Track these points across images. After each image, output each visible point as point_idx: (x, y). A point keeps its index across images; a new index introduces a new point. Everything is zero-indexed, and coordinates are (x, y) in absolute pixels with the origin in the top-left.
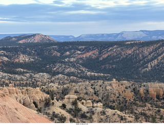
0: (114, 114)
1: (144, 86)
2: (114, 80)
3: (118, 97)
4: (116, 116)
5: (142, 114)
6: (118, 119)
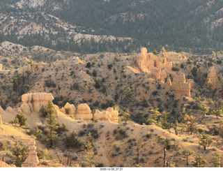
0: (148, 136)
1: (219, 62)
2: (144, 50)
3: (155, 93)
4: (152, 141)
5: (216, 133)
6: (159, 148)
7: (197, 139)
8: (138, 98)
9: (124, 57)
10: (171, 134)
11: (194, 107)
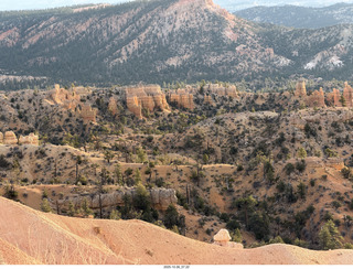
0: (63, 154)
1: (117, 93)
2: (57, 86)
3: (67, 120)
4: (67, 157)
5: (117, 149)
6: (72, 163)
7: (102, 155)
8: (54, 125)
9: (41, 92)
10: (81, 152)
11: (100, 130)
